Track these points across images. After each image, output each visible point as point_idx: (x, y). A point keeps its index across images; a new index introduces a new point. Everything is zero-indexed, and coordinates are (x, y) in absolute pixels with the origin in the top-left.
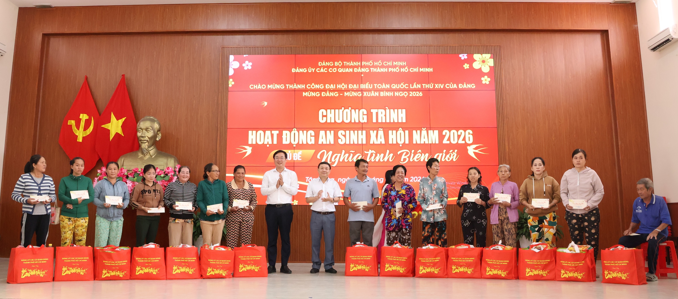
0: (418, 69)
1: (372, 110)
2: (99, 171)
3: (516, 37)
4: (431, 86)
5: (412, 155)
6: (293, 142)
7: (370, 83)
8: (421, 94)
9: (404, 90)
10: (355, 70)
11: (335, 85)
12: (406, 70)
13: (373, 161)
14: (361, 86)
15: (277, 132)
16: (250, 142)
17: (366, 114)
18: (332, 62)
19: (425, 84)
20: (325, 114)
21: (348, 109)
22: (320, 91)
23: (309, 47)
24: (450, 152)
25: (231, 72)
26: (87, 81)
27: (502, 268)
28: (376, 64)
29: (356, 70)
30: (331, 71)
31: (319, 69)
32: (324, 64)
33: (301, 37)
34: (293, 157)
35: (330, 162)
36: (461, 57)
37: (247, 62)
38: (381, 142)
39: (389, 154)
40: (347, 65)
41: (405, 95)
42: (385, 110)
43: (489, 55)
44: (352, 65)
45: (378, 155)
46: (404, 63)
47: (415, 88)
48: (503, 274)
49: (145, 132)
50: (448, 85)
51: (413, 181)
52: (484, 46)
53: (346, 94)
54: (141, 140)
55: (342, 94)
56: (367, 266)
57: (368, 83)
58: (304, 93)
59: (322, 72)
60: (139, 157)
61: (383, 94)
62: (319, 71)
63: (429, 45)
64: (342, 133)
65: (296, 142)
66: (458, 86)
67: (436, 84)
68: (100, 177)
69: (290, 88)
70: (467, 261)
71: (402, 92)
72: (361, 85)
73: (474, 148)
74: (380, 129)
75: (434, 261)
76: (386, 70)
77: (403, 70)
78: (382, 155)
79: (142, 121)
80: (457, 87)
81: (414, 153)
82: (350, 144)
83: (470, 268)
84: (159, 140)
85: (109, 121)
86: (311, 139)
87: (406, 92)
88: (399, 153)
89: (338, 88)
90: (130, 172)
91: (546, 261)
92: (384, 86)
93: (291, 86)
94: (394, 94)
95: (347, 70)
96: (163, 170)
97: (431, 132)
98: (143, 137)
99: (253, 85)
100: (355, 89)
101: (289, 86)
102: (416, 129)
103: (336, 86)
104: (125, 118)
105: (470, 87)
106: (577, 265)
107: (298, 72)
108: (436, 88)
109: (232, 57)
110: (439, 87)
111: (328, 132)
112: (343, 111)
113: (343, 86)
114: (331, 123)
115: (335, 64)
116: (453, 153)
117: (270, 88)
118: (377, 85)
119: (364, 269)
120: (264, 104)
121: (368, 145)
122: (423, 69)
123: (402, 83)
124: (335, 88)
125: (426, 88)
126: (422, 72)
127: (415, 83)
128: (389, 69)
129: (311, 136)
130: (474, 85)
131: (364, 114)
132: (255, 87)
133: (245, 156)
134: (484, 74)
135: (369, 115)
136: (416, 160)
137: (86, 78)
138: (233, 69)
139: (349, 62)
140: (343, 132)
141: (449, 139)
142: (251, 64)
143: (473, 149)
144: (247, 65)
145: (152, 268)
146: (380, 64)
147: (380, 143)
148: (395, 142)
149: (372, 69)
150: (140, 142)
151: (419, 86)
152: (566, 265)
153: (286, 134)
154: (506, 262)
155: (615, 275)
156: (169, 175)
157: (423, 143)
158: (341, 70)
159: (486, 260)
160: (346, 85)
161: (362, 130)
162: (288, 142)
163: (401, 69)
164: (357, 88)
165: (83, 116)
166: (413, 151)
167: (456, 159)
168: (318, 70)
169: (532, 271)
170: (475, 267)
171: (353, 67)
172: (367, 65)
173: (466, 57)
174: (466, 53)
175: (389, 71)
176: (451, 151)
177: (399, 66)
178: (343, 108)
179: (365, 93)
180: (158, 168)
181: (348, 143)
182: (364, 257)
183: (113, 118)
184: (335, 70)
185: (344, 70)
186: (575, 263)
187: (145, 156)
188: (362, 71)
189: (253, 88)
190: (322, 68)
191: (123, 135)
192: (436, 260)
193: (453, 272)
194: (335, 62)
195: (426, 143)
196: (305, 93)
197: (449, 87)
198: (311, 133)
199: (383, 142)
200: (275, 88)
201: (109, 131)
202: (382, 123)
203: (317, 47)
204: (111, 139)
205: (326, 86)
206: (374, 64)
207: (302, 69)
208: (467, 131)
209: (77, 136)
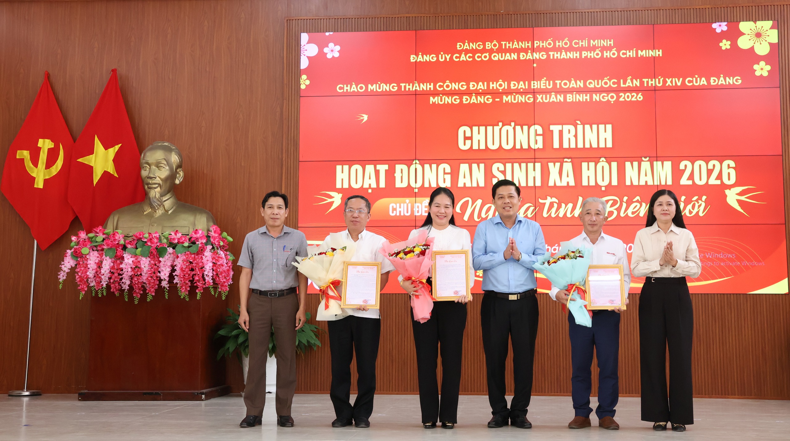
0: (634, 51)
1: (552, 127)
2: (74, 238)
4: (659, 83)
5: (624, 205)
6: (413, 184)
7: (548, 79)
8: (640, 97)
9: (608, 91)
10: (521, 56)
11: (485, 83)
12: (614, 54)
13: (553, 215)
14: (532, 85)
15: (386, 167)
16: (339, 186)
17: (541, 133)
18: (481, 43)
19: (647, 80)
20: (468, 134)
21: (510, 125)
22: (460, 94)
23: (440, 18)
24: (693, 199)
25: (304, 64)
26: (49, 81)
28: (559, 45)
29: (523, 56)
30: (480, 59)
31: (458, 55)
32: (466, 46)
34: (414, 209)
35: (478, 218)
36: (715, 29)
37: (331, 45)
38: (568, 183)
40: (507, 47)
41: (610, 99)
42: (576, 126)
43: (770, 23)
44: (516, 48)
45: (563, 205)
46: (610, 41)
47: (629, 86)
49: (155, 170)
50: (691, 79)
52: (760, 7)
53: (505, 98)
54: (148, 184)
55: (498, 100)
57: (545, 78)
58: (431, 98)
59: (463, 60)
60: (145, 213)
61: (571, 98)
62: (458, 60)
63: (656, 8)
64: (498, 168)
65: (419, 184)
66: (708, 81)
67: (667, 79)
68: (76, 248)
69: (407, 90)
71: (606, 95)
72: (532, 82)
73: (738, 192)
74: (565, 160)
76: (578, 55)
77: (608, 54)
78: (570, 205)
79: (151, 149)
80: (706, 84)
81: (627, 202)
84: (181, 183)
85: (90, 151)
86: (444, 179)
87: (612, 94)
89: (491, 88)
90: (130, 239)
92: (573, 84)
93: (409, 87)
94: (591, 97)
95: (508, 57)
96: (188, 235)
97: (657, 164)
98: (151, 178)
99: (342, 86)
100: (522, 90)
101: (405, 87)
102: (632, 159)
103: (488, 86)
104: (120, 145)
105: (732, 83)
107: (420, 61)
108: (667, 85)
109: (304, 37)
110: (674, 84)
111: (474, 166)
112: (500, 129)
113: (501, 85)
114: (479, 150)
115: (487, 45)
116: (700, 201)
117: (372, 91)
118: (560, 81)
120: (362, 118)
121: (544, 190)
122: (644, 51)
123: (605, 78)
124: (486, 88)
125: (650, 85)
126: (642, 56)
127: (630, 77)
128: (583, 52)
129: (445, 173)
131: (538, 133)
132: (345, 88)
133: (330, 210)
134: (759, 59)
135: (547, 136)
136: (630, 215)
137: (48, 76)
138: (307, 57)
139: (511, 43)
140: (501, 167)
141: (691, 177)
142: (338, 48)
143: (737, 194)
144: (332, 51)
146: (566, 44)
147: (566, 185)
148: (592, 183)
149: (551, 53)
150: (146, 187)
151: (637, 83)
153: (402, 170)
156: (197, 243)
157: (644, 184)
158: (496, 57)
160: (506, 83)
161: (535, 162)
162: (405, 185)
163: (605, 52)
164: (526, 89)
165: (44, 142)
166: (625, 199)
167: (703, 212)
168: (457, 57)
171: (518, 51)
172: (543, 46)
173: (725, 28)
174: (726, 20)
175: (583, 57)
176: (695, 198)
177: (600, 47)
178: (500, 124)
179: (539, 98)
180: (179, 231)
184: (485, 57)
185: (502, 57)
187: (155, 212)
188: (534, 58)
189: (342, 91)
191: (116, 175)
194: (487, 43)
195: (649, 184)
196: (434, 98)
197: (691, 84)
198: (444, 169)
199: (572, 183)
200: (381, 90)
201: (92, 167)
202: (569, 149)
203: (454, 17)
204: (95, 183)
205: (471, 86)
206: (555, 44)
207: (428, 56)
208: (726, 163)
209: (34, 178)
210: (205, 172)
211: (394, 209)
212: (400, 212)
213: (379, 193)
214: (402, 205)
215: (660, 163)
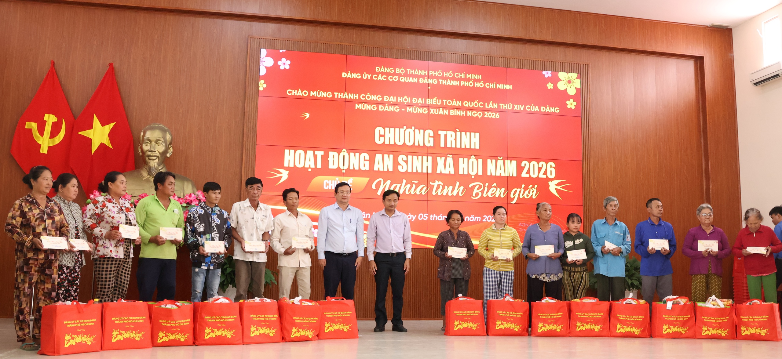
0: (495, 84)
1: (440, 132)
3: (605, 55)
4: (510, 107)
5: (486, 189)
6: (341, 167)
7: (438, 98)
8: (497, 116)
9: (478, 110)
10: (420, 80)
11: (395, 97)
12: (481, 85)
13: (439, 194)
14: (427, 101)
15: (322, 153)
16: (286, 165)
17: (433, 135)
18: (393, 69)
19: (502, 104)
20: (382, 133)
21: (411, 128)
22: (377, 103)
23: (364, 47)
24: (529, 187)
25: (263, 71)
26: (54, 68)
27: (635, 324)
28: (446, 75)
29: (421, 81)
30: (392, 80)
31: (376, 76)
32: (382, 70)
33: (353, 32)
36: (545, 75)
37: (284, 60)
38: (450, 172)
39: (459, 187)
40: (411, 73)
41: (479, 116)
42: (456, 132)
43: (575, 75)
44: (417, 74)
45: (446, 187)
46: (479, 76)
47: (491, 108)
48: (637, 332)
49: (155, 145)
50: (529, 106)
51: (486, 221)
52: (571, 65)
53: (408, 109)
55: (404, 110)
56: (475, 324)
57: (436, 97)
58: (356, 105)
59: (380, 80)
61: (453, 112)
62: (376, 79)
63: (509, 57)
64: (402, 159)
65: (346, 167)
66: (540, 108)
67: (515, 105)
69: (339, 97)
70: (595, 317)
71: (476, 112)
72: (427, 99)
73: (556, 183)
74: (448, 155)
75: (556, 317)
76: (458, 83)
77: (478, 85)
78: (451, 187)
79: (150, 129)
80: (538, 111)
81: (488, 187)
82: (412, 173)
83: (598, 325)
84: (170, 156)
85: (90, 127)
86: (364, 164)
87: (479, 112)
88: (470, 186)
89: (399, 101)
91: (686, 316)
92: (454, 103)
93: (341, 95)
94: (466, 113)
95: (411, 80)
96: (181, 197)
97: (508, 162)
98: (152, 151)
99: (291, 91)
100: (420, 104)
101: (338, 95)
102: (492, 158)
103: (397, 99)
104: (114, 123)
105: (554, 112)
106: (721, 321)
107: (349, 78)
108: (515, 109)
109: (264, 52)
110: (519, 109)
111: (386, 156)
112: (405, 131)
113: (406, 100)
114: (389, 145)
115: (397, 71)
116: (533, 188)
117: (313, 96)
118: (446, 100)
119: (471, 327)
120: (305, 116)
121: (434, 175)
122: (501, 85)
123: (476, 101)
124: (395, 101)
125: (504, 108)
126: (499, 88)
127: (492, 102)
128: (462, 82)
129: (365, 160)
130: (558, 108)
131: (430, 135)
132: (293, 92)
133: (279, 182)
134: (569, 97)
135: (437, 137)
136: (490, 196)
137: (53, 63)
138: (265, 67)
139: (414, 70)
140: (404, 157)
141: (528, 172)
142: (289, 62)
143: (556, 185)
144: (284, 64)
145: (226, 330)
146: (450, 75)
147: (448, 173)
148: (466, 173)
149: (441, 80)
151: (496, 106)
152: (709, 321)
153: (334, 156)
154: (640, 318)
155: (753, 331)
157: (499, 175)
158: (403, 80)
159: (617, 315)
160: (409, 98)
161: (427, 156)
162: (335, 167)
163: (476, 83)
164: (423, 104)
165: (49, 117)
166: (487, 184)
167: (535, 196)
168: (375, 77)
169: (670, 328)
170: (604, 325)
171: (418, 77)
172: (435, 75)
173: (550, 75)
174: (551, 70)
175: (462, 85)
176: (531, 186)
177: (473, 79)
178: (405, 127)
179: (432, 110)
181: (410, 170)
182: (470, 312)
183: (96, 122)
184: (395, 79)
185: (407, 80)
186: (720, 319)
188: (429, 83)
189: (291, 94)
190: (380, 74)
191: (111, 146)
192: (558, 315)
193: (577, 330)
194: (397, 69)
195: (502, 175)
196: (358, 105)
197: (529, 110)
198: (364, 157)
199: (452, 172)
200: (320, 96)
201: (91, 139)
202: (451, 148)
203: (375, 48)
204: (93, 152)
205: (385, 98)
206: (443, 74)
207: (355, 74)
208: (550, 164)
209: (40, 145)
210: (181, 148)
211: (327, 184)
212: (332, 186)
213: (316, 172)
214: (333, 181)
215: (509, 161)
